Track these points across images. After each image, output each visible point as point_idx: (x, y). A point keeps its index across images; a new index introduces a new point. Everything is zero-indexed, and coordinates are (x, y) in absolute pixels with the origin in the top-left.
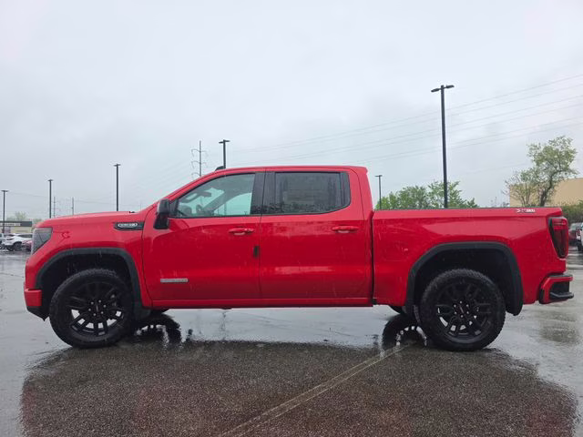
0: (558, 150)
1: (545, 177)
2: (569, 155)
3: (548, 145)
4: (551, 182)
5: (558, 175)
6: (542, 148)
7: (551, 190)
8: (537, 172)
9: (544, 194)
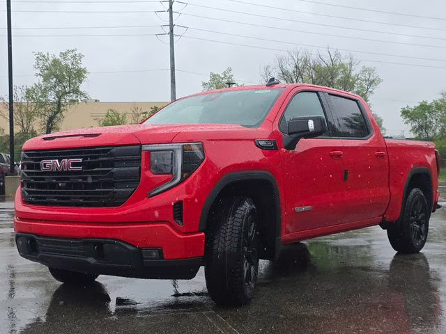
0: (67, 65)
1: (52, 97)
2: (80, 74)
3: (58, 57)
4: (59, 104)
5: (68, 98)
6: (51, 59)
7: (58, 115)
8: (45, 91)
9: (51, 120)
